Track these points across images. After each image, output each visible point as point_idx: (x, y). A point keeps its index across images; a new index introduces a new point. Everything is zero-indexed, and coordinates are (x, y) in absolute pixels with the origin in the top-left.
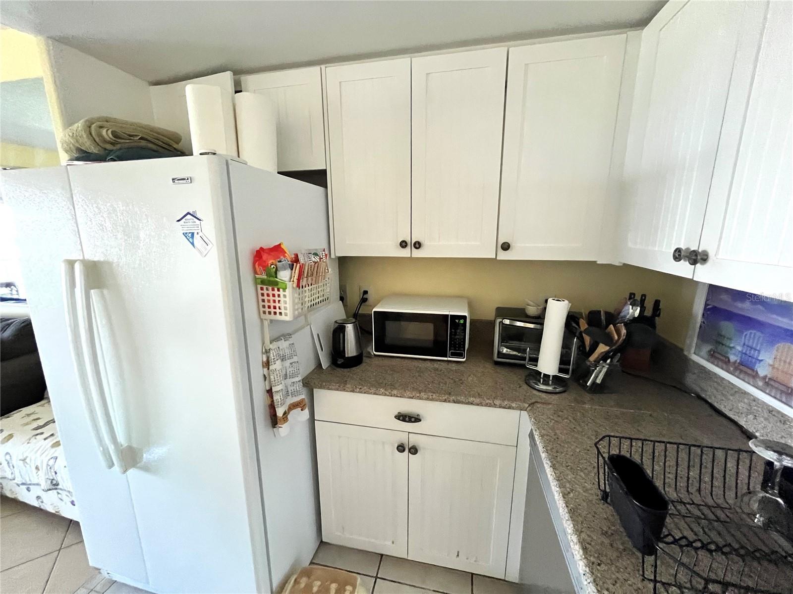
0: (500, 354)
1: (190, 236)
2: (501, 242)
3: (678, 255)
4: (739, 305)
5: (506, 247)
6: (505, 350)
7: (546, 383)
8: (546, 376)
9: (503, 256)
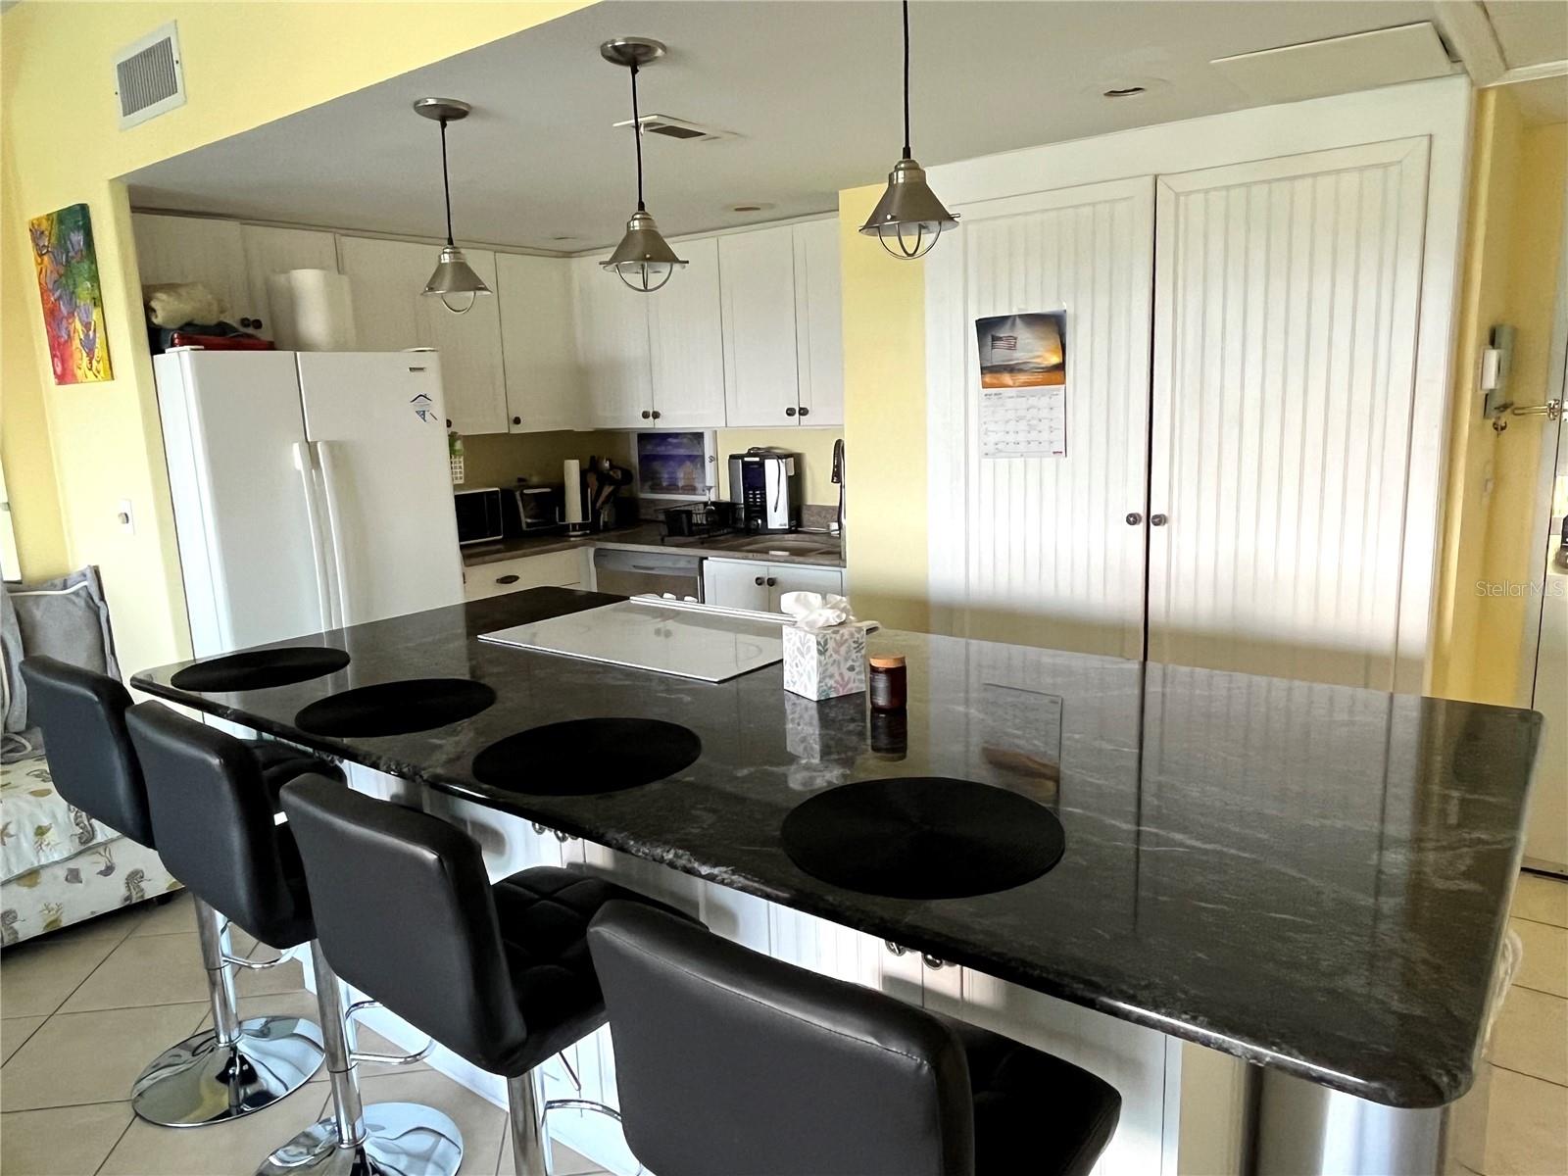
0: (528, 525)
1: (423, 414)
2: (513, 416)
3: (645, 415)
4: (659, 449)
5: (517, 421)
6: (529, 521)
7: (574, 530)
8: (574, 525)
9: (516, 430)
